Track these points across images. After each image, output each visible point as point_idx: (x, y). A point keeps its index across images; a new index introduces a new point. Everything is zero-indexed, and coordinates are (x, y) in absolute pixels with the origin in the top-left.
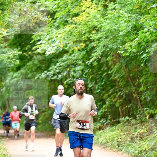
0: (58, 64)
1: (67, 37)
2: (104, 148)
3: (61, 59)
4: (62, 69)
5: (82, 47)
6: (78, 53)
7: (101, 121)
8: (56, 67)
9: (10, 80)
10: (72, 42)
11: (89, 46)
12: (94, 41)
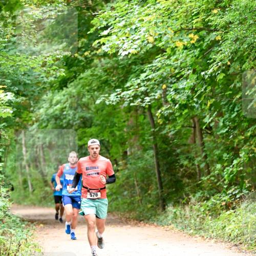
0: (143, 76)
1: (163, 22)
2: (236, 245)
3: (149, 65)
4: (152, 86)
5: (192, 42)
6: (184, 54)
7: (230, 192)
8: (139, 81)
9: (47, 109)
10: (173, 32)
11: (206, 40)
12: (216, 30)
